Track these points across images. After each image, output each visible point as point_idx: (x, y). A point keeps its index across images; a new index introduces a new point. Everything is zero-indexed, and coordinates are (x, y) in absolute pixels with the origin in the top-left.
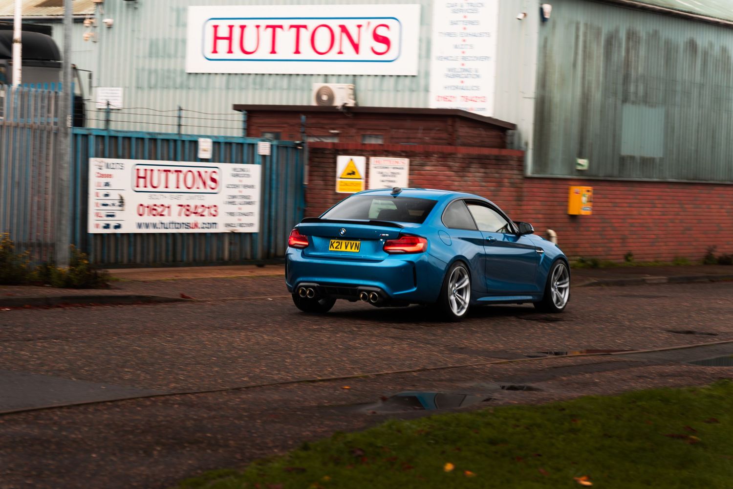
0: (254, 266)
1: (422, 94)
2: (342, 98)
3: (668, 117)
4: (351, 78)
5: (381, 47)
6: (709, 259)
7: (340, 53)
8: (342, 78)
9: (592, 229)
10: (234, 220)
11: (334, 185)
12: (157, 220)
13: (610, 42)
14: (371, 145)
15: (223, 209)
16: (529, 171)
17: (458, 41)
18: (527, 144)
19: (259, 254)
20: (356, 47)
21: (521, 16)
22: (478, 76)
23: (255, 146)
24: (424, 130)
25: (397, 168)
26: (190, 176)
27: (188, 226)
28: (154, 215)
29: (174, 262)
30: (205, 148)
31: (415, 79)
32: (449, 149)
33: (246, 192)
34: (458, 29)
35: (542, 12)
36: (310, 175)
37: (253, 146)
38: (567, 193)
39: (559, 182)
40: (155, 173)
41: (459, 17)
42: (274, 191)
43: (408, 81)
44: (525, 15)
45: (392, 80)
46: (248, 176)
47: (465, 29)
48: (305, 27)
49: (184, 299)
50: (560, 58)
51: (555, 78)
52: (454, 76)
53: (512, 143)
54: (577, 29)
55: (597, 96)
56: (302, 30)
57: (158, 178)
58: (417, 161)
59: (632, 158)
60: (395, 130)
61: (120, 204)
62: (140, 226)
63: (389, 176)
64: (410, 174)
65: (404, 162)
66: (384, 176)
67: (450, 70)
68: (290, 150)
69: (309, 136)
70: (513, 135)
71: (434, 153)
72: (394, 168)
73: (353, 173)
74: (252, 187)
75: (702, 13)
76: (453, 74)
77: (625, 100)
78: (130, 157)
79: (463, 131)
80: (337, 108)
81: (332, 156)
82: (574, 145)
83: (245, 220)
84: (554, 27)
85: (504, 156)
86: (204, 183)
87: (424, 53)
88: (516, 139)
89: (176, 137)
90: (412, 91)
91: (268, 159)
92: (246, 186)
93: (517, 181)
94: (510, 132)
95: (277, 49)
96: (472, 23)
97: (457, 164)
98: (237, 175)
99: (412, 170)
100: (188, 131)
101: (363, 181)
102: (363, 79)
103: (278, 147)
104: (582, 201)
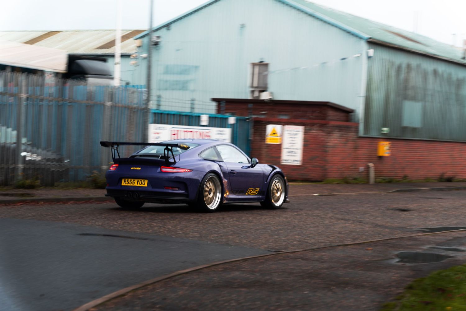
3: (424, 107)
6: (442, 179)
9: (388, 163)
11: (265, 140)
13: (399, 68)
14: (283, 119)
16: (361, 132)
18: (359, 120)
21: (358, 55)
24: (311, 112)
26: (196, 134)
30: (205, 120)
32: (323, 122)
35: (367, 53)
36: (254, 134)
37: (226, 119)
38: (377, 145)
39: (373, 139)
46: (224, 134)
50: (377, 77)
51: (374, 86)
53: (352, 119)
54: (384, 62)
55: (392, 96)
57: (181, 135)
58: (308, 127)
59: (408, 127)
60: (296, 112)
63: (293, 135)
64: (304, 134)
65: (301, 128)
66: (291, 135)
69: (253, 114)
71: (317, 124)
72: (295, 131)
73: (275, 134)
77: (405, 98)
78: (168, 124)
79: (331, 113)
80: (265, 101)
81: (264, 125)
82: (381, 121)
84: (374, 61)
85: (349, 126)
88: (354, 117)
89: (190, 114)
91: (235, 126)
93: (355, 138)
94: (352, 114)
97: (328, 130)
98: (219, 134)
99: (306, 132)
100: (197, 111)
101: (280, 138)
103: (240, 119)
104: (384, 149)
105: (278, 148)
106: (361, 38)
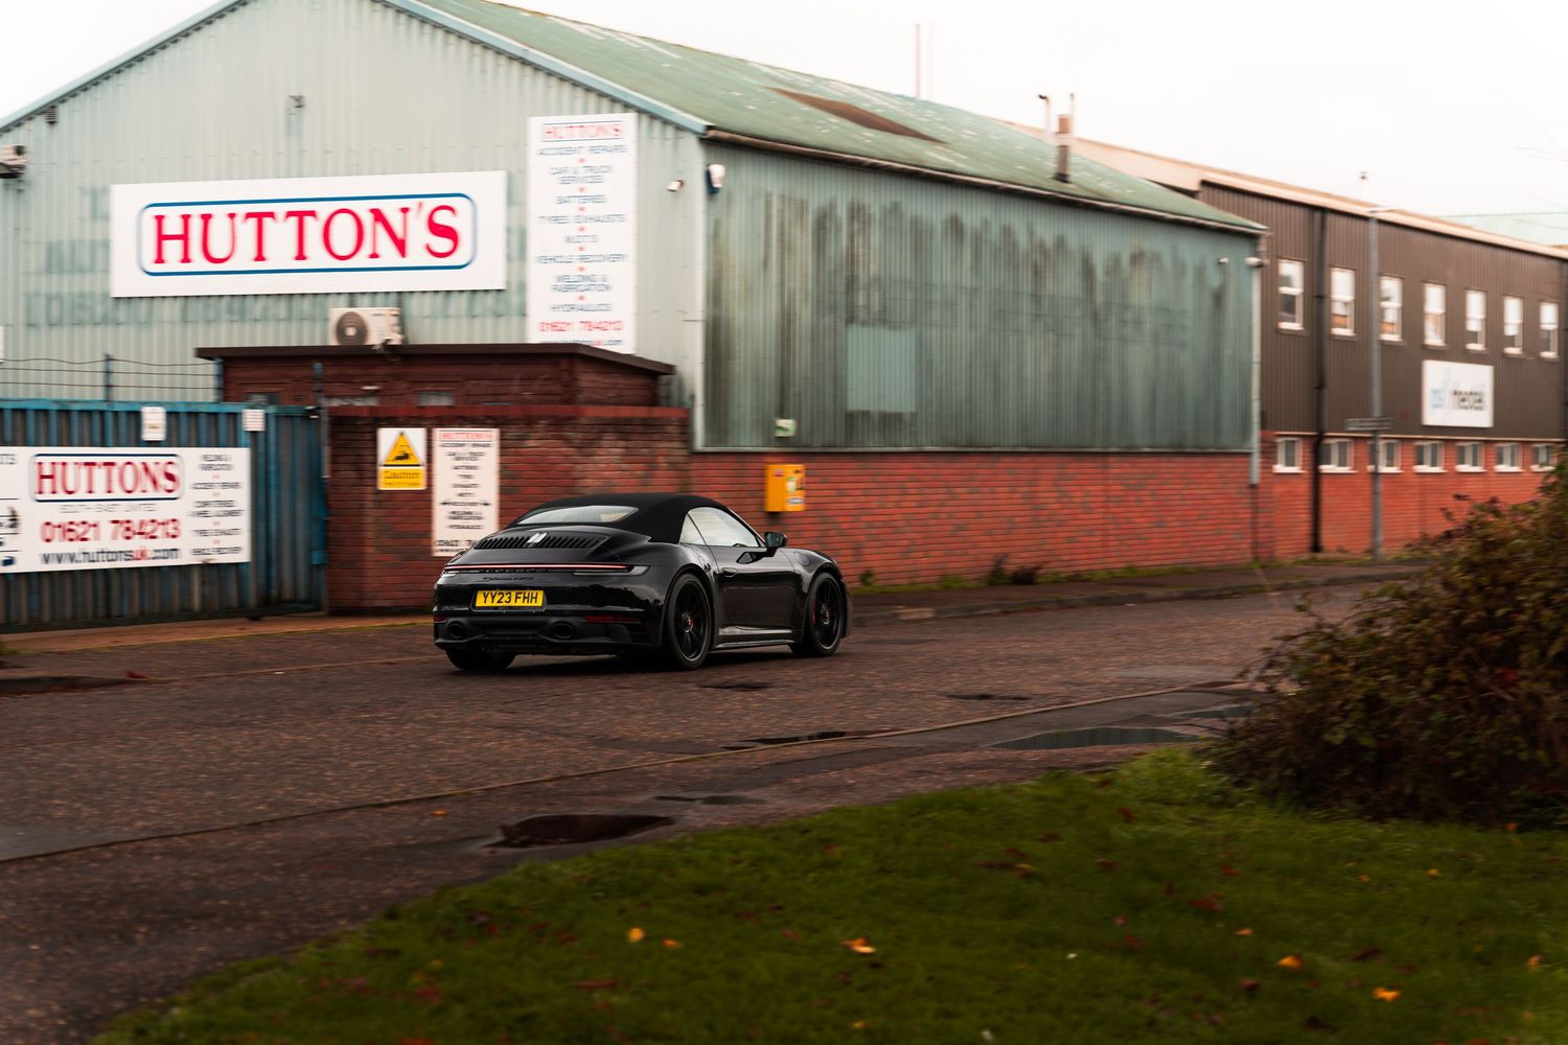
0: (244, 620)
1: (515, 320)
2: (381, 330)
3: (920, 344)
4: (393, 298)
5: (443, 244)
6: (997, 578)
7: (374, 256)
8: (379, 299)
9: (807, 534)
10: (207, 543)
11: (375, 478)
12: (76, 547)
13: (823, 223)
14: (433, 408)
15: (189, 525)
16: (699, 443)
17: (572, 229)
18: (693, 397)
19: (252, 599)
20: (401, 246)
21: (675, 186)
22: (607, 288)
23: (239, 416)
24: (522, 379)
25: (479, 445)
26: (129, 472)
27: (129, 555)
28: (71, 540)
29: (108, 619)
30: (154, 422)
31: (502, 295)
32: (565, 410)
33: (226, 494)
34: (570, 210)
35: (708, 175)
36: (333, 462)
37: (235, 417)
38: (762, 475)
39: (748, 459)
40: (70, 469)
41: (571, 189)
42: (273, 493)
43: (490, 300)
44: (682, 183)
45: (464, 298)
46: (229, 467)
47: (582, 209)
48: (312, 214)
49: (133, 679)
50: (741, 252)
51: (734, 286)
52: (568, 289)
53: (668, 397)
54: (768, 204)
55: (804, 314)
56: (308, 220)
57: (76, 477)
58: (513, 431)
59: (866, 414)
60: (475, 382)
61: (11, 523)
62: (46, 559)
63: (466, 459)
64: (501, 455)
65: (492, 435)
66: (458, 459)
67: (560, 279)
68: (298, 422)
69: (330, 397)
70: (668, 384)
71: (541, 418)
72: (475, 445)
73: (406, 456)
74: (235, 485)
75: (969, 173)
76: (566, 285)
77: (851, 319)
78: (26, 443)
79: (587, 379)
80: (373, 348)
81: (369, 429)
82: (771, 397)
83: (227, 542)
84: (729, 202)
85: (656, 419)
86: (155, 482)
87: (515, 252)
88: (674, 389)
89: (104, 407)
90: (498, 316)
91: (261, 438)
92: (225, 485)
93: (681, 459)
94: (665, 377)
95: (266, 253)
96: (596, 199)
97: (580, 435)
98: (209, 467)
99: (504, 448)
100: (124, 396)
101: (422, 470)
102: (415, 298)
103: (277, 417)
104: (787, 488)
105: (421, 501)
106: (679, 128)
